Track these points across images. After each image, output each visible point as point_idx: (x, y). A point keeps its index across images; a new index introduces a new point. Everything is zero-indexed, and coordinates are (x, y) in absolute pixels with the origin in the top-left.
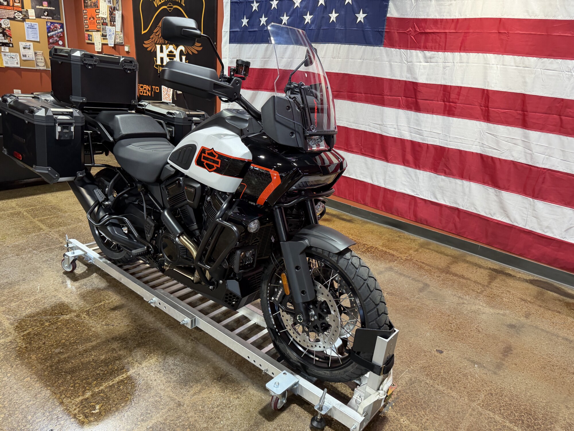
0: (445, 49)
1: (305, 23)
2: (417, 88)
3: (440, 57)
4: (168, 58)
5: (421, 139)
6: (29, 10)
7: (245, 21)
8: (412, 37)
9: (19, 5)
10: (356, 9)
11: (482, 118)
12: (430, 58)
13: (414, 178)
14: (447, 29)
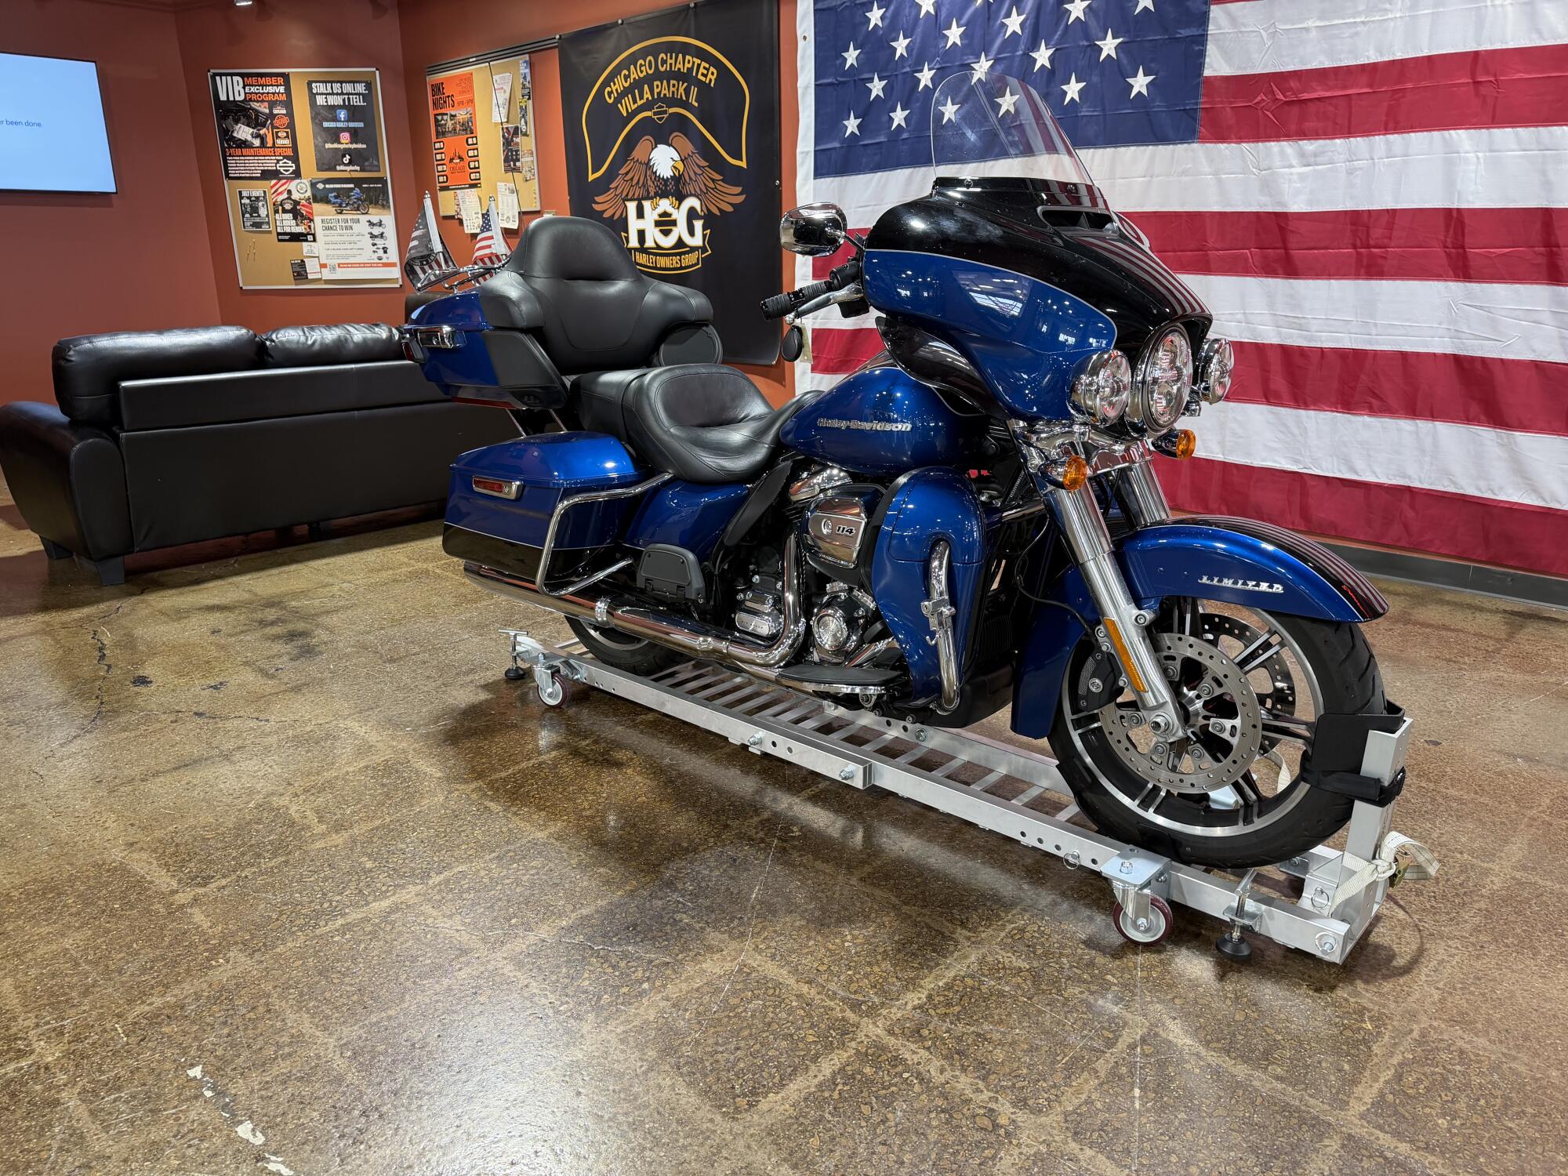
0: (1348, 131)
2: (1287, 225)
3: (1339, 150)
4: (658, 229)
5: (1305, 338)
7: (852, 125)
8: (1268, 113)
10: (1129, 68)
11: (1451, 273)
12: (1315, 155)
13: (1296, 431)
14: (1351, 87)
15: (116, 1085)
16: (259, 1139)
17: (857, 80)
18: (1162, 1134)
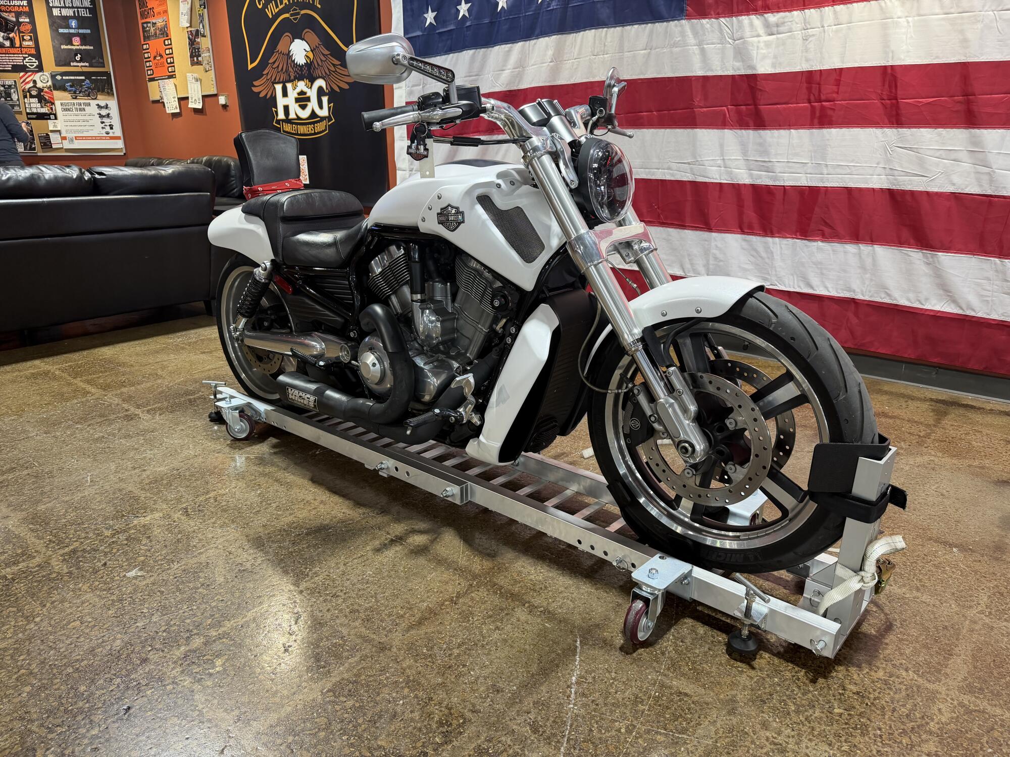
0: (804, 4)
1: (540, 1)
2: (756, 85)
3: (797, 20)
4: (297, 104)
5: (771, 178)
7: (430, 17)
9: (31, 44)
11: (886, 121)
12: (777, 26)
13: (764, 255)
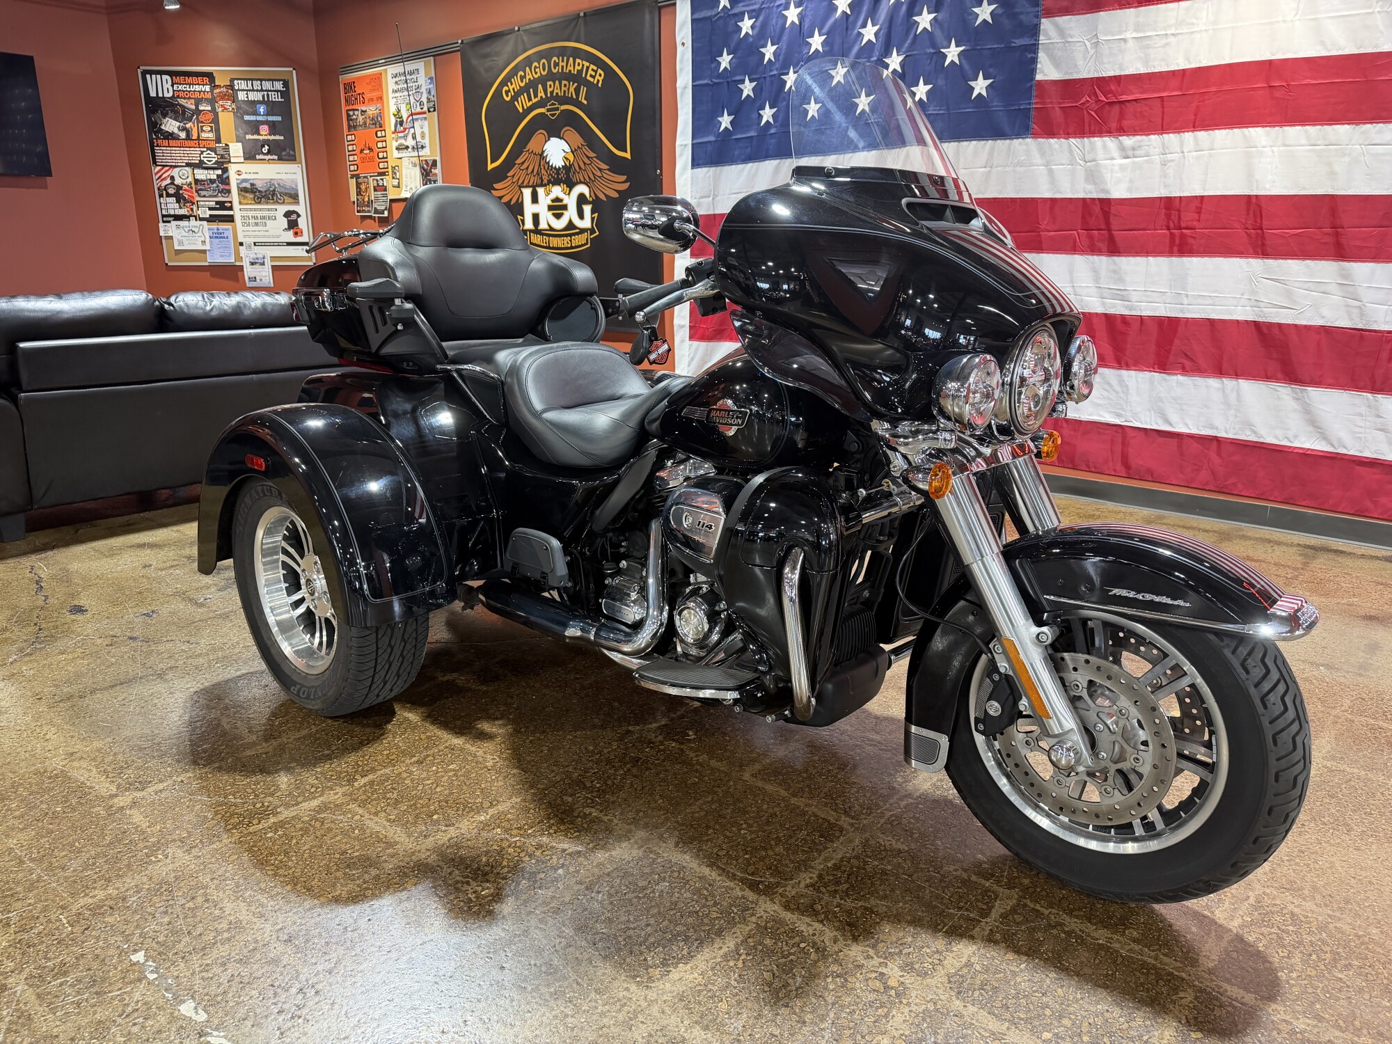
0: (1163, 128)
1: (858, 112)
2: (1109, 209)
3: (1155, 144)
4: (551, 213)
5: (1126, 307)
6: (230, 144)
7: (725, 121)
8: (1093, 113)
9: (211, 135)
10: (970, 72)
11: (1251, 251)
12: (1133, 149)
13: (1117, 388)
14: (1164, 91)
15: (62, 970)
16: (202, 1017)
17: (730, 82)
18: (1035, 992)
